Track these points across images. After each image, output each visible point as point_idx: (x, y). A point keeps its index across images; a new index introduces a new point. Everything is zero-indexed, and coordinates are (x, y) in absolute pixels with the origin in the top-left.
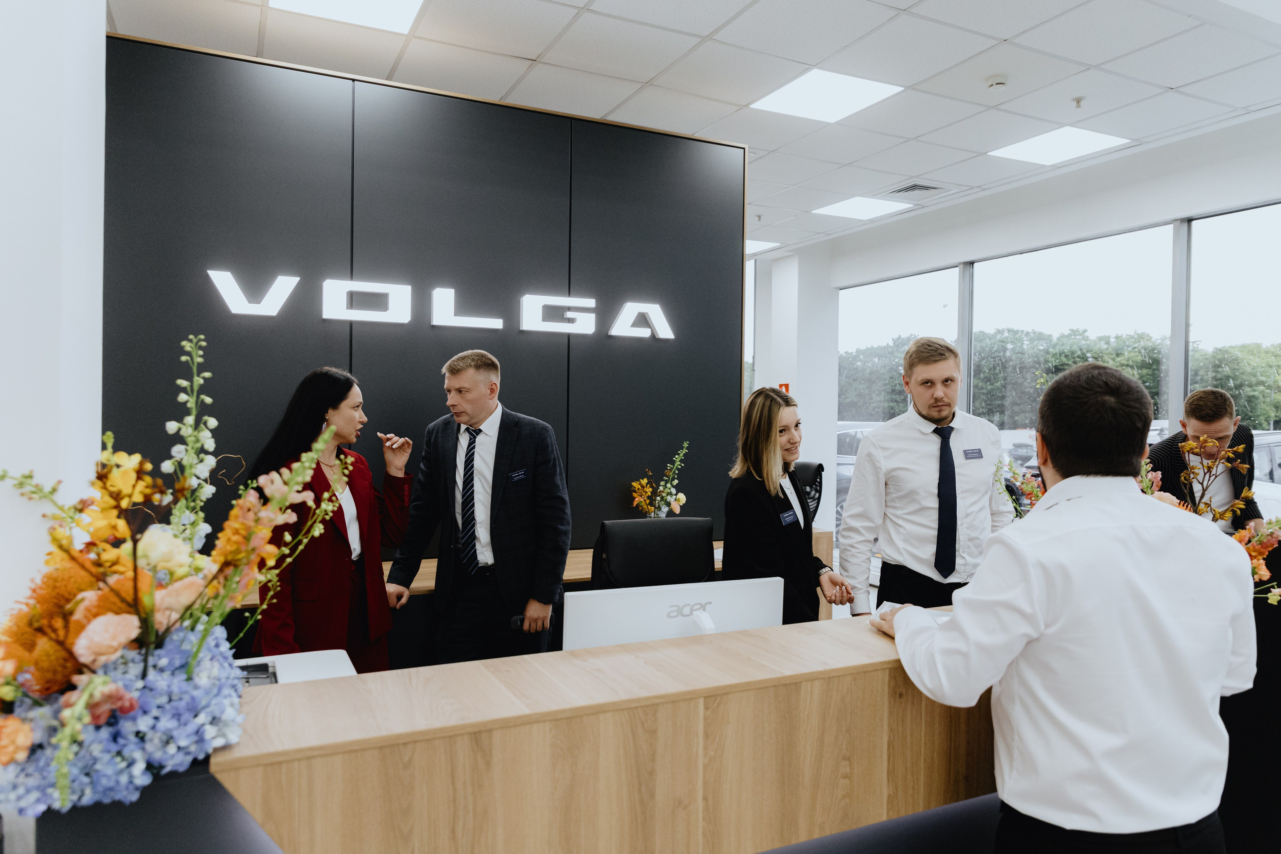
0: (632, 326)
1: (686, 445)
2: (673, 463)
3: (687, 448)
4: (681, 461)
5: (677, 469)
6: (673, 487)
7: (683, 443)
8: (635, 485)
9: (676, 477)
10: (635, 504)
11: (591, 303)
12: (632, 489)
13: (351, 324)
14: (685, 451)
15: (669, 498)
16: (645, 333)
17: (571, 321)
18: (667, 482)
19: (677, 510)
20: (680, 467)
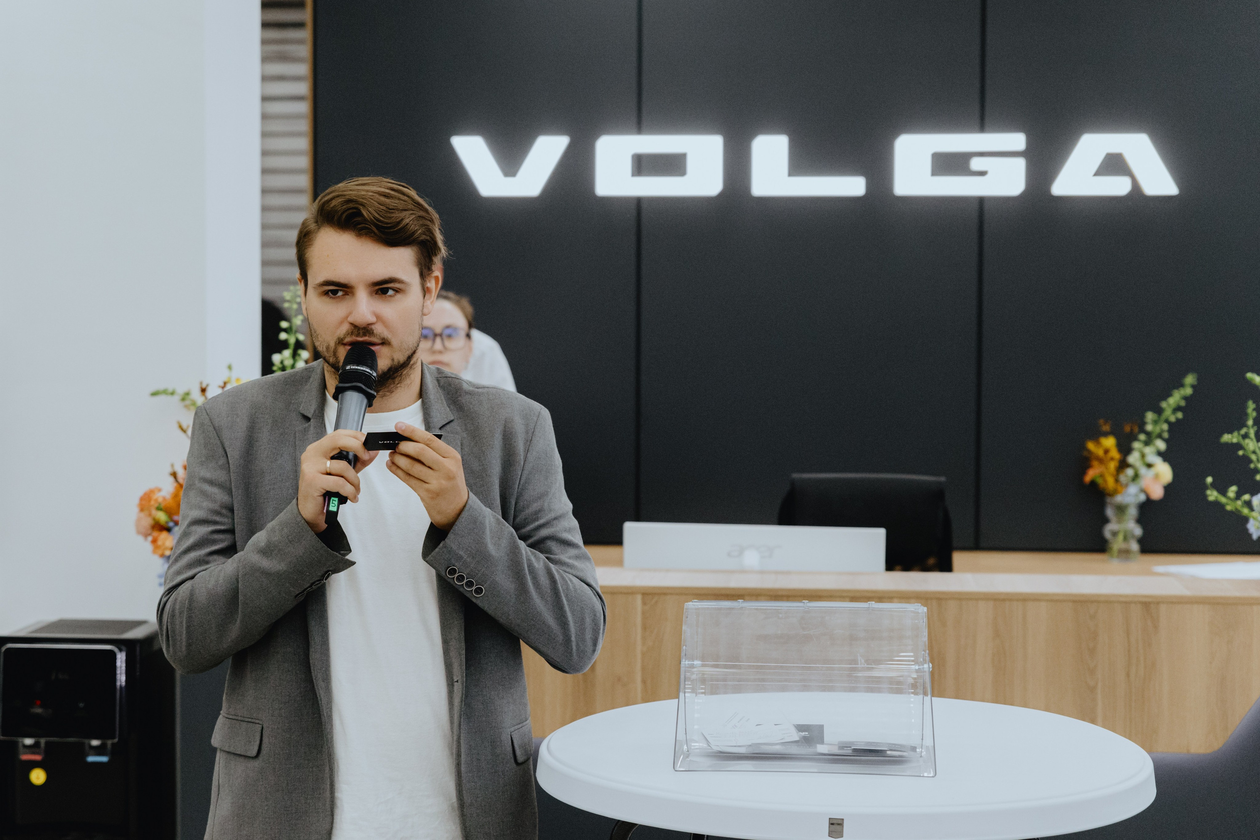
0: (1098, 173)
1: (1190, 379)
2: (1159, 411)
3: (1193, 386)
4: (1177, 409)
5: (1167, 421)
6: (1160, 454)
7: (1184, 375)
8: (1091, 446)
9: (1166, 435)
10: (1088, 478)
11: (1017, 141)
12: (1085, 453)
13: (639, 203)
14: (1188, 391)
15: (1143, 471)
16: (1118, 186)
17: (983, 173)
18: (1147, 443)
19: (1157, 493)
20: (1172, 419)
